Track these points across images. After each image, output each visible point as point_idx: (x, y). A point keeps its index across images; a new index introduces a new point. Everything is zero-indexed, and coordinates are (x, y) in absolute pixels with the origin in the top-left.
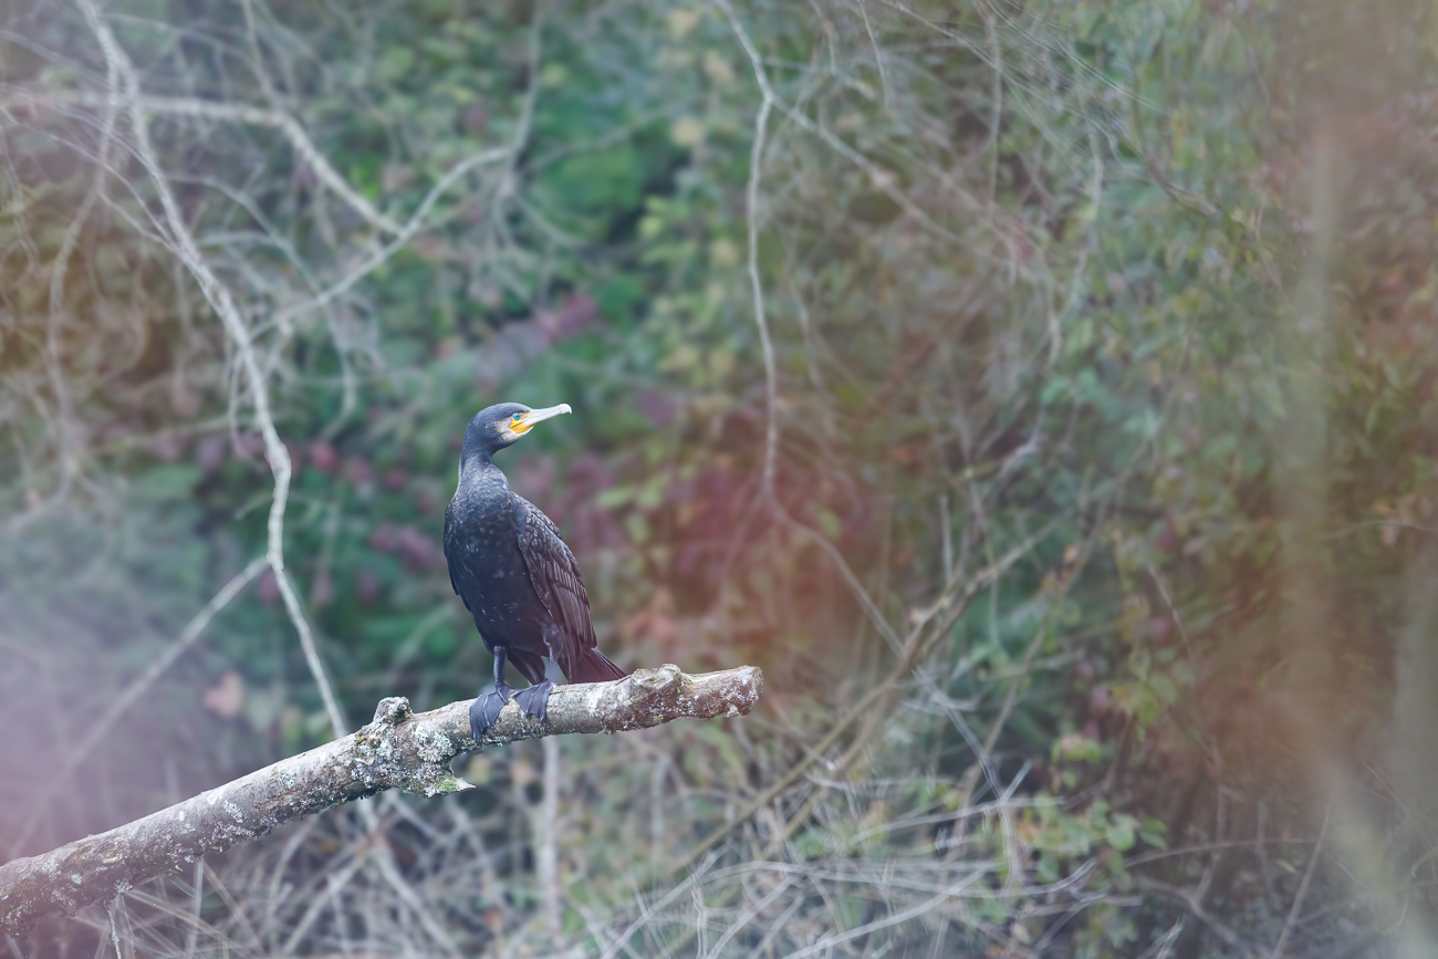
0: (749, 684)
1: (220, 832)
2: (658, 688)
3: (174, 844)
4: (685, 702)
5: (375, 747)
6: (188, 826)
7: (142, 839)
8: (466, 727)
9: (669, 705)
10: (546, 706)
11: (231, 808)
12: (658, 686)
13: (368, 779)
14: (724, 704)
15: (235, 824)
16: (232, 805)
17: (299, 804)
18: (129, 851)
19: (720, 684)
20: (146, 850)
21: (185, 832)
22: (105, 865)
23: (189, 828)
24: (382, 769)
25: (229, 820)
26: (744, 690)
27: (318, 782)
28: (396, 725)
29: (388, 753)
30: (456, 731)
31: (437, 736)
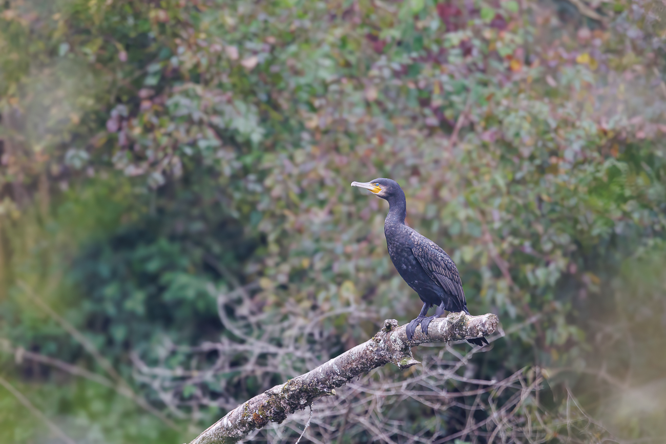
0: (485, 322)
1: (332, 378)
2: (454, 322)
3: (318, 383)
4: (466, 329)
5: (378, 342)
6: (322, 374)
7: (307, 380)
8: (405, 336)
9: (459, 330)
10: (428, 328)
11: (335, 368)
12: (454, 321)
13: (376, 357)
14: (478, 331)
15: (337, 375)
16: (335, 366)
17: (358, 367)
18: (301, 385)
19: (477, 322)
20: (309, 385)
21: (321, 377)
22: (292, 391)
23: (322, 376)
24: (382, 353)
25: (335, 373)
26: (483, 325)
27: (362, 357)
28: (387, 332)
29: (383, 345)
30: (403, 337)
31: (397, 339)
